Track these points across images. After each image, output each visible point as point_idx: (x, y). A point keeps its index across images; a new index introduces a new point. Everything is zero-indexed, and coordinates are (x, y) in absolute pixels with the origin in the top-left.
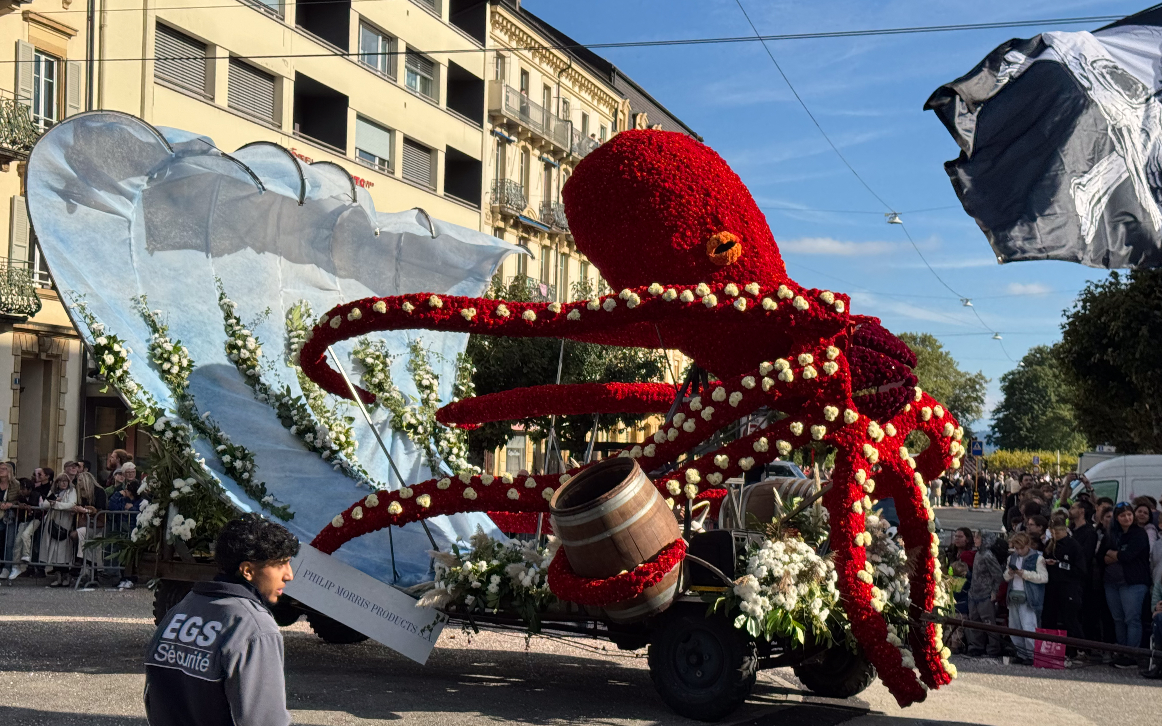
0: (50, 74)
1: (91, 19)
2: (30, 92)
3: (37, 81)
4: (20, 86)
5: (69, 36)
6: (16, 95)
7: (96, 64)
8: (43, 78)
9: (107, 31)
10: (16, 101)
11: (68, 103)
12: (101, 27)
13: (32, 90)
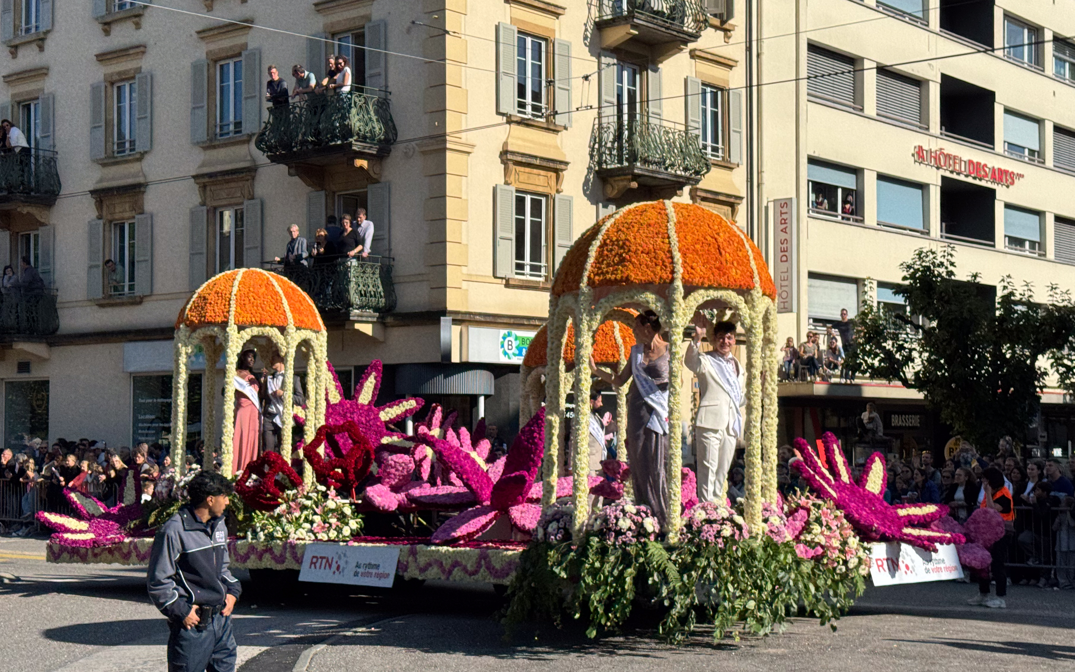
0: (715, 104)
1: (749, 49)
2: (698, 122)
3: (704, 111)
4: (690, 118)
5: (730, 67)
6: (686, 126)
7: (755, 89)
8: (709, 109)
9: (764, 58)
10: (686, 132)
11: (732, 128)
12: (758, 56)
13: (700, 120)
